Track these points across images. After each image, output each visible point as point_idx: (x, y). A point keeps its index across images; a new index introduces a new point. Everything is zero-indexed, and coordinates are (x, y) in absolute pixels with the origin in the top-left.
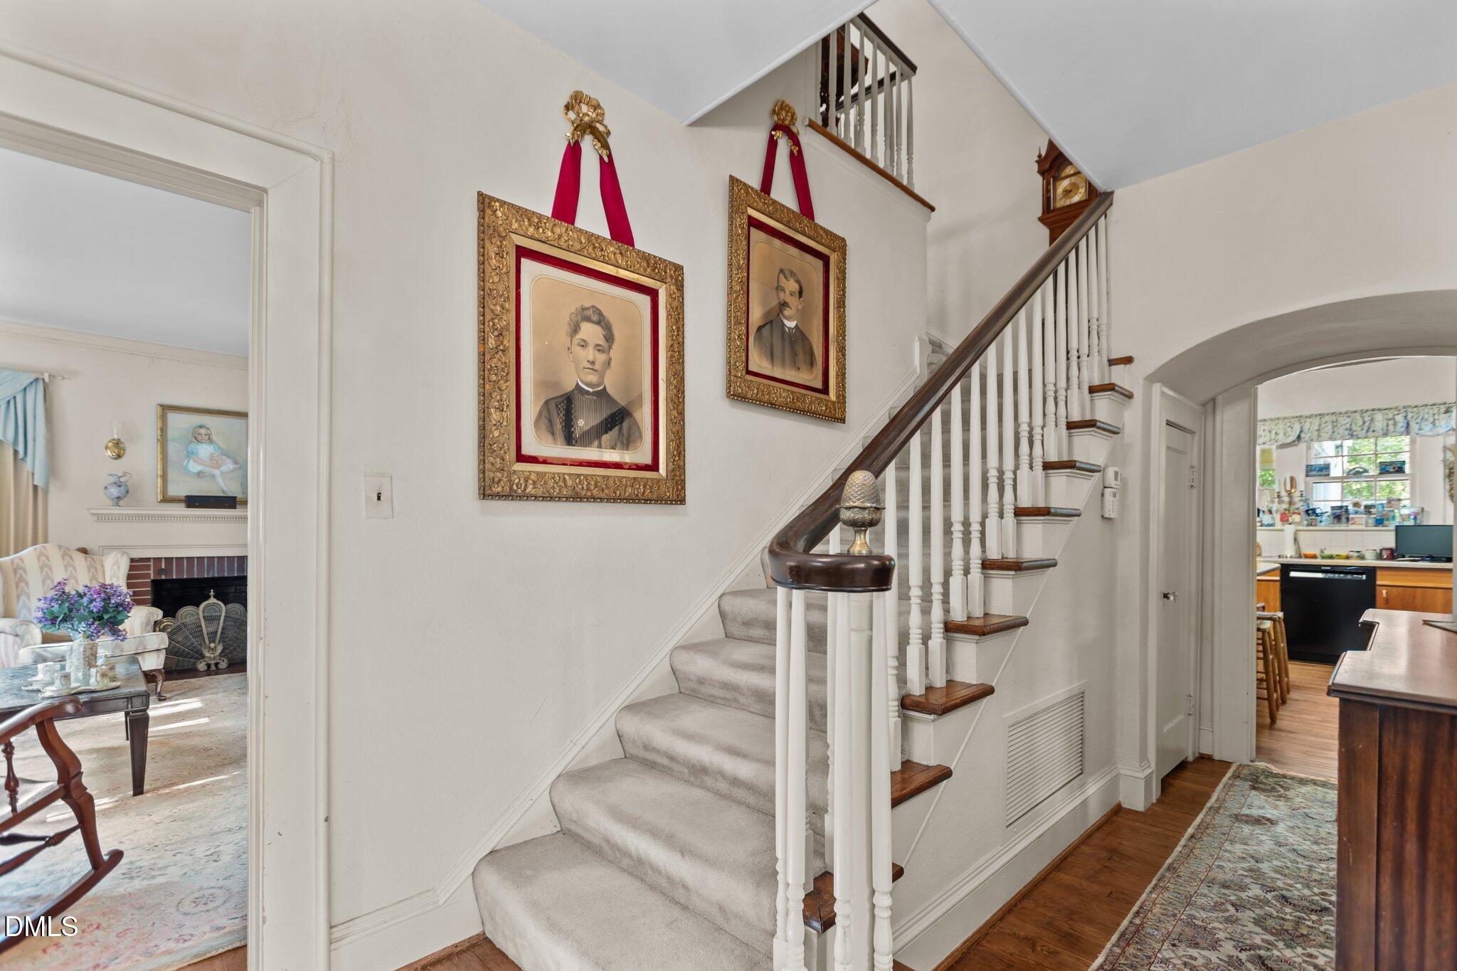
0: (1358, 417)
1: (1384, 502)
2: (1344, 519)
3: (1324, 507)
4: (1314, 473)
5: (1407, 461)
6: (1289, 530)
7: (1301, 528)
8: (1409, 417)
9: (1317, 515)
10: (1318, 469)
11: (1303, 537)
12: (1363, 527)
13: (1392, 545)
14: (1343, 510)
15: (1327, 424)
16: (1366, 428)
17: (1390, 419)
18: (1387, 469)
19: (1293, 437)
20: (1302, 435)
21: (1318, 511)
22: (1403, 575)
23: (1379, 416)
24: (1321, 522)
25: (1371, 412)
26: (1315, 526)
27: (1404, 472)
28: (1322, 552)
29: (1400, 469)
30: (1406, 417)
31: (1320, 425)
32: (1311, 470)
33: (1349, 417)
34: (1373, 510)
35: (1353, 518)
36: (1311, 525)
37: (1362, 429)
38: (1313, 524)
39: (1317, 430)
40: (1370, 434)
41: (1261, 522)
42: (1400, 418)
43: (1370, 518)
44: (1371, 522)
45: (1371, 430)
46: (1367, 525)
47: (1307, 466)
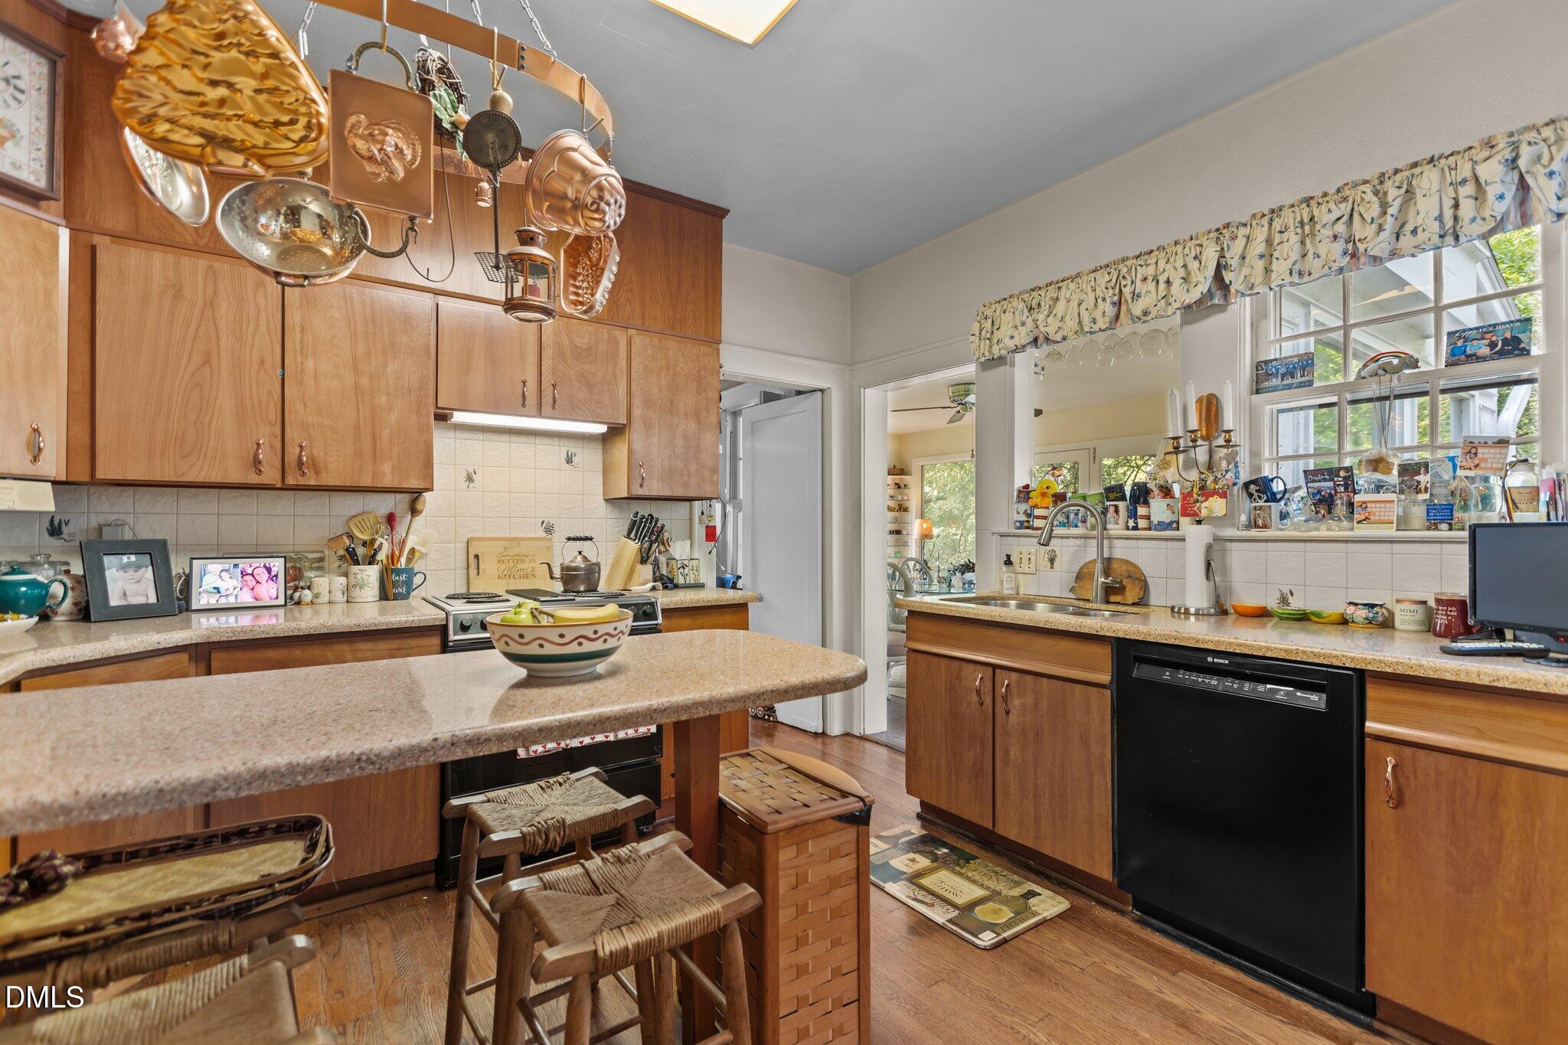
0: (1370, 196)
1: (1457, 452)
2: (1340, 509)
3: (1287, 476)
4: (1275, 382)
5: (1538, 315)
6: (1196, 536)
7: (1230, 532)
8: (1522, 163)
9: (1273, 498)
10: (1283, 370)
11: (1239, 558)
12: (1390, 532)
13: (1461, 589)
14: (1340, 480)
15: (1285, 236)
16: (1389, 223)
17: (1464, 182)
18: (1469, 351)
19: (1203, 282)
20: (1228, 277)
21: (1278, 487)
22: (1453, 710)
23: (1429, 180)
24: (1284, 516)
25: (1407, 173)
26: (1265, 526)
27: (1525, 352)
28: (1284, 600)
29: (1514, 346)
30: (1513, 163)
31: (1269, 242)
32: (1269, 376)
33: (1345, 199)
34: (1423, 479)
35: (1364, 505)
36: (1256, 526)
37: (1381, 228)
38: (1260, 522)
39: (1262, 256)
40: (1407, 241)
41: (1148, 517)
42: (1492, 171)
43: (1415, 502)
44: (1418, 513)
45: (1409, 227)
46: (1403, 523)
47: (1258, 366)
